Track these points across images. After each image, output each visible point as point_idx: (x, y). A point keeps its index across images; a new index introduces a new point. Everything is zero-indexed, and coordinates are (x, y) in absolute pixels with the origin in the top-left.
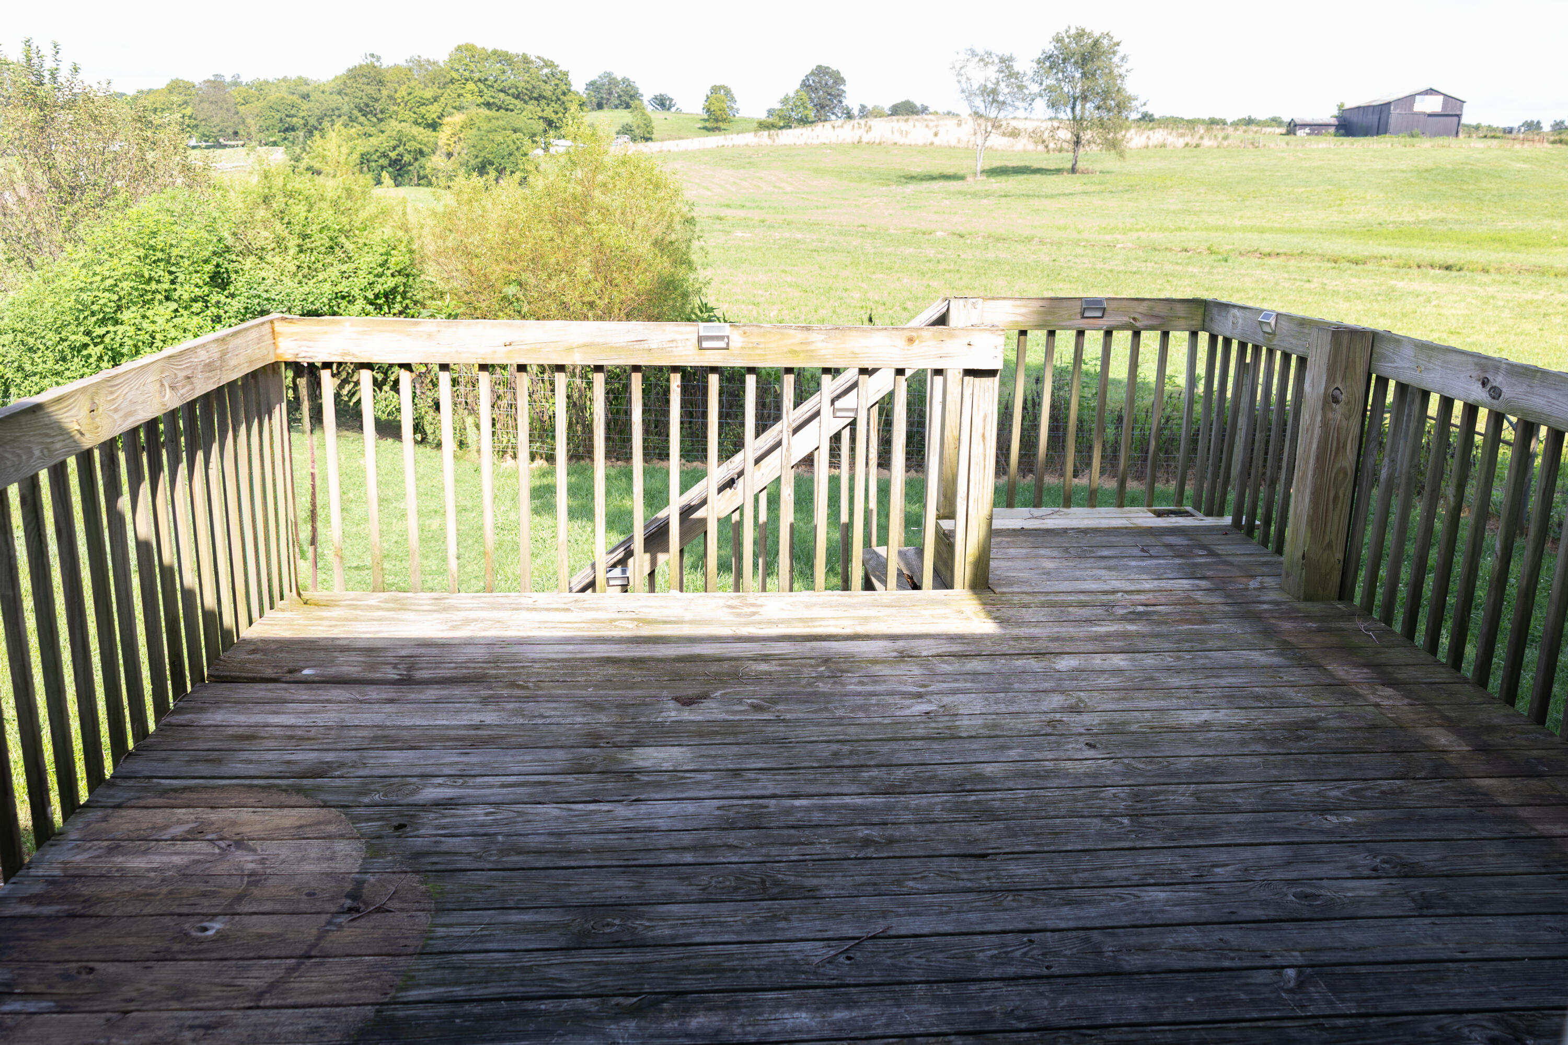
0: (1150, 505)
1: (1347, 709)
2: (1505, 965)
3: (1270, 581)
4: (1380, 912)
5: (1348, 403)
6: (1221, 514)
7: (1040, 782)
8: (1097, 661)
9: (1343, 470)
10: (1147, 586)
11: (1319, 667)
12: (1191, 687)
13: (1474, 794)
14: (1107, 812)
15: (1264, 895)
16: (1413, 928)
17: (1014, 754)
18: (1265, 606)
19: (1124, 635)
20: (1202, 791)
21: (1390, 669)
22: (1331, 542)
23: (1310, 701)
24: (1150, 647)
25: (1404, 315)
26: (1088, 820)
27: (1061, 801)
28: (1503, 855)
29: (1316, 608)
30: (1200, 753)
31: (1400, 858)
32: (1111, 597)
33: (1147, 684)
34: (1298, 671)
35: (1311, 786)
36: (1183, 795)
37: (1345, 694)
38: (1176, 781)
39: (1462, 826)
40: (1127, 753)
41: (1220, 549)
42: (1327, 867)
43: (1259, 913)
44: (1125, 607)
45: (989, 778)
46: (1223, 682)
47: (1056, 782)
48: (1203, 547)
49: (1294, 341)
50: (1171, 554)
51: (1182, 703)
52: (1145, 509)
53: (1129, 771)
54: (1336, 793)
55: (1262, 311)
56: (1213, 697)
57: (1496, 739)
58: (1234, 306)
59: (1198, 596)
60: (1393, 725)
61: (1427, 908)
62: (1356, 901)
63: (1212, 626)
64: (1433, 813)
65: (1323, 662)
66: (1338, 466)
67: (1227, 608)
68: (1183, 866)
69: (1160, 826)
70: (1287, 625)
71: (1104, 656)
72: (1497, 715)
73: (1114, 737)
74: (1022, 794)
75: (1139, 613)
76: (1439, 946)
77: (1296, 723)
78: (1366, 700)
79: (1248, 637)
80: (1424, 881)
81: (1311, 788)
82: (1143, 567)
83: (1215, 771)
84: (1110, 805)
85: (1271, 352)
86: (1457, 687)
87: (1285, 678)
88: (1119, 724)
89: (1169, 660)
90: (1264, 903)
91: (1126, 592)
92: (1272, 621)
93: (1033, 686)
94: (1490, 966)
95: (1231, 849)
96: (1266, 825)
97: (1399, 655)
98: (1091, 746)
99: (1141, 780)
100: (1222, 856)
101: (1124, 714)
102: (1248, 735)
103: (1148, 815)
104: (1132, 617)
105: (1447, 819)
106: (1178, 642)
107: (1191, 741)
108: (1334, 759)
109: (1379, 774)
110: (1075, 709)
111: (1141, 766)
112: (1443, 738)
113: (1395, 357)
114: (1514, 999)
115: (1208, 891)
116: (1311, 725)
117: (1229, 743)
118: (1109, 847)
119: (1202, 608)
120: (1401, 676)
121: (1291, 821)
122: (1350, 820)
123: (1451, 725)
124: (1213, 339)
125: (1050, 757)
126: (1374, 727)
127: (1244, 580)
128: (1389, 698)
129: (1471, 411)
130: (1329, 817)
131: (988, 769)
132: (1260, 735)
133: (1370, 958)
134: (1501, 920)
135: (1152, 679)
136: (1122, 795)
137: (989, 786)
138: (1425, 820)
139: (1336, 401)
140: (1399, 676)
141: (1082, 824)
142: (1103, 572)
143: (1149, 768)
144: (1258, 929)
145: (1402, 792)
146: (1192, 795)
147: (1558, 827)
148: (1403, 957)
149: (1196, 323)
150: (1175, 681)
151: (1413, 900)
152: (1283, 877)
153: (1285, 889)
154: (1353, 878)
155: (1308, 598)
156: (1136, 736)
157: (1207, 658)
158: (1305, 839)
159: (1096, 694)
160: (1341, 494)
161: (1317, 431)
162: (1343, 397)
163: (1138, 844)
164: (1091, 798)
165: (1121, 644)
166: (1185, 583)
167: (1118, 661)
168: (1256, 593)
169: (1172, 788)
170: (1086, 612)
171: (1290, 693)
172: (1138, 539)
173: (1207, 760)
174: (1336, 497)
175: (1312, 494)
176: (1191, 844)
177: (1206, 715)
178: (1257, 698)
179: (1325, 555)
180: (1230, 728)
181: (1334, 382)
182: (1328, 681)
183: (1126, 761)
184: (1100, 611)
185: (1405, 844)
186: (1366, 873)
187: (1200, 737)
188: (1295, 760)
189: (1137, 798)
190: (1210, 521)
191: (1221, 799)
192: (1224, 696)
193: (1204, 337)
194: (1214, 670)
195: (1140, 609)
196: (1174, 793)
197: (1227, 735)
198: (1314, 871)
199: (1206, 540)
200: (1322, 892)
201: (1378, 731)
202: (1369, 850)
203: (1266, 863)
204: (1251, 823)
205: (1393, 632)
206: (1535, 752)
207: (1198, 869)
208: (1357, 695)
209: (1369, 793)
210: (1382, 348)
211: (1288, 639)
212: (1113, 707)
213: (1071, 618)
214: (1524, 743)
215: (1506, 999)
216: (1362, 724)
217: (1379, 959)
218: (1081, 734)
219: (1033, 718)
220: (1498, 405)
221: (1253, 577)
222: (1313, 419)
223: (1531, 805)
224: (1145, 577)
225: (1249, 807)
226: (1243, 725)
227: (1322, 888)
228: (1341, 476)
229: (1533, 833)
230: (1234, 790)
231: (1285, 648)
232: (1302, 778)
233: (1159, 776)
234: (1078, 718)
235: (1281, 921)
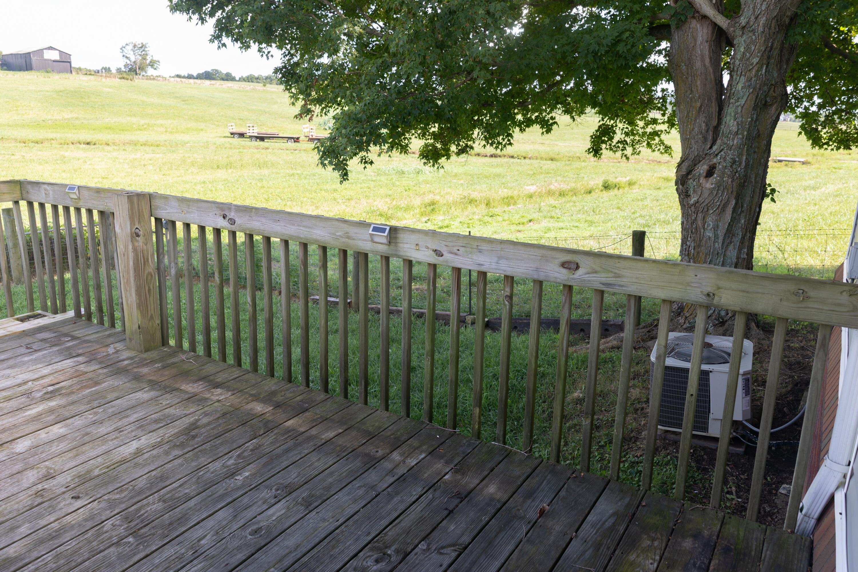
0: (12, 316)
1: (206, 409)
2: (356, 517)
3: (119, 346)
4: (293, 520)
5: (144, 236)
6: (64, 310)
7: (56, 541)
8: (43, 435)
9: (150, 274)
10: (46, 371)
11: (177, 389)
12: (116, 430)
13: (289, 432)
14: (115, 540)
15: (236, 543)
16: (311, 521)
17: (24, 530)
18: (126, 362)
19: (51, 411)
20: (164, 495)
21: (211, 378)
22: (152, 315)
23: (185, 412)
24: (73, 413)
25: (75, 171)
26: (106, 552)
27: (80, 548)
28: (319, 459)
29: (153, 354)
30: (147, 471)
31: (282, 484)
32: (25, 387)
33: (87, 439)
34: (168, 396)
35: (217, 464)
36: (154, 503)
37: (200, 400)
38: (144, 496)
39: (295, 452)
40: (103, 492)
41: (77, 334)
42: (254, 508)
43: (240, 556)
44: (39, 391)
45: (16, 557)
46: (132, 419)
47: (68, 536)
48: (66, 335)
49: (95, 202)
50: (48, 345)
51: (116, 442)
52: (11, 319)
53: (112, 504)
54: (231, 462)
55: (66, 185)
56: (132, 431)
57: (279, 398)
58: (44, 183)
59: (82, 368)
60: (232, 409)
61: (309, 505)
62: (279, 520)
63: (103, 385)
64: (279, 451)
65: (177, 386)
66: (146, 272)
67: (105, 371)
68: (183, 551)
69: (153, 531)
70: (145, 370)
71: (46, 430)
72: (271, 385)
73: (87, 485)
74: (49, 557)
75: (52, 392)
76: (327, 524)
77: (186, 428)
78: (212, 400)
79: (128, 385)
80: (299, 491)
81: (218, 465)
82: (35, 360)
83: (162, 478)
84: (114, 533)
85: (78, 210)
86: (246, 376)
87: (164, 403)
88: (85, 474)
89: (90, 417)
90: (239, 548)
91: (34, 380)
92: (135, 370)
93: (8, 472)
94: (350, 522)
95: (201, 524)
96: (210, 499)
97: (210, 369)
98: (76, 498)
99: (123, 506)
100: (198, 532)
101: (84, 465)
102: (166, 447)
103: (142, 528)
104: (48, 396)
105: (288, 450)
106: (89, 402)
107: (136, 465)
108: (218, 441)
109: (243, 441)
110: (49, 477)
111: (117, 496)
112: (258, 408)
113: (167, 207)
114: (369, 533)
115: (206, 559)
116: (194, 426)
117: (159, 456)
118: (131, 563)
119: (90, 375)
120: (219, 379)
121: (220, 489)
122: (247, 474)
123: (256, 398)
124: (30, 204)
125: (52, 519)
126: (224, 414)
127: (104, 349)
128: (221, 394)
129: (217, 232)
130: (237, 478)
131: (11, 551)
132: (172, 444)
133: (305, 550)
134: (340, 494)
135: (87, 434)
136: (118, 523)
137: (20, 564)
138: (278, 456)
139: (138, 236)
140: (219, 380)
141: (104, 557)
142: (8, 371)
143: (123, 495)
144: (246, 567)
145: (260, 446)
146: (159, 500)
147: (329, 433)
148: (317, 540)
149: (17, 195)
150: (103, 430)
151: (302, 505)
152: (238, 526)
153: (243, 534)
154: (269, 508)
155: (147, 350)
156: (101, 478)
157: (112, 407)
158: (234, 497)
159: (56, 459)
160: (151, 288)
161: (131, 255)
162: (141, 233)
163: (148, 551)
164: (99, 535)
165: (53, 417)
166: (69, 363)
167: (57, 430)
168: (116, 355)
169: (145, 502)
170: (13, 404)
171: (171, 411)
172: (19, 341)
173: (153, 473)
174: (149, 290)
175: (136, 291)
176: (178, 533)
177: (135, 445)
178: (156, 421)
179: (150, 323)
180: (154, 447)
181: (134, 225)
182: (187, 396)
183: (106, 497)
184: (23, 399)
185: (279, 475)
186: (273, 501)
187: (140, 460)
188: (200, 451)
189: (128, 519)
190: (59, 317)
191: (177, 495)
192: (138, 428)
193: (23, 204)
194: (122, 413)
195: (51, 389)
196: (148, 504)
197: (154, 452)
198: (249, 514)
199: (65, 329)
200: (261, 524)
201: (228, 416)
202: (266, 487)
203: (224, 523)
204: (202, 501)
205: (199, 356)
206: (298, 398)
207: (192, 548)
208: (206, 399)
209: (246, 454)
210: (156, 202)
211: (151, 378)
212: (74, 463)
213: (6, 411)
214: (291, 395)
215: (367, 535)
216: (218, 415)
217: (309, 547)
218: (64, 493)
219: (22, 496)
220: (233, 228)
221: (108, 346)
222: (126, 247)
223: (313, 427)
224: (41, 366)
225: (195, 493)
226: (160, 442)
227: (259, 522)
228: (149, 278)
229: (323, 441)
230: (180, 486)
231: (153, 384)
232: (210, 460)
233: (131, 498)
234: (54, 482)
235: (253, 555)
